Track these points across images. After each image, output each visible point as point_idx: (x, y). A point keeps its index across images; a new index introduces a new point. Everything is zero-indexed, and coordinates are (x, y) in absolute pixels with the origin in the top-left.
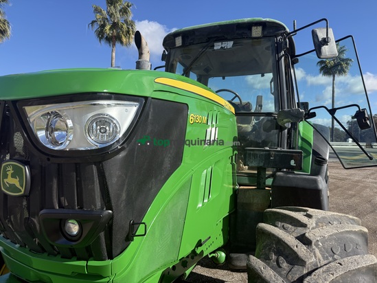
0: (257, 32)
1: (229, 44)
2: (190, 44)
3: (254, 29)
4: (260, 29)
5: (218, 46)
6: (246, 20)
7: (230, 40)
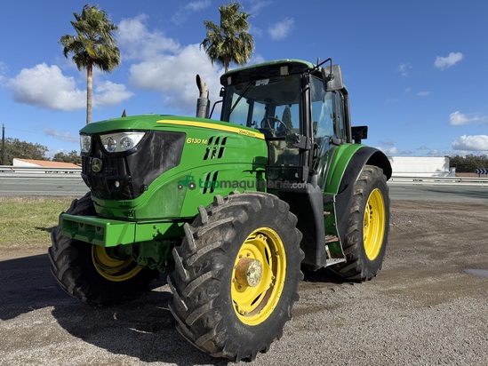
0: (284, 71)
1: (266, 82)
2: (239, 82)
3: (282, 68)
4: (286, 68)
5: (258, 83)
6: (276, 61)
7: (266, 78)
